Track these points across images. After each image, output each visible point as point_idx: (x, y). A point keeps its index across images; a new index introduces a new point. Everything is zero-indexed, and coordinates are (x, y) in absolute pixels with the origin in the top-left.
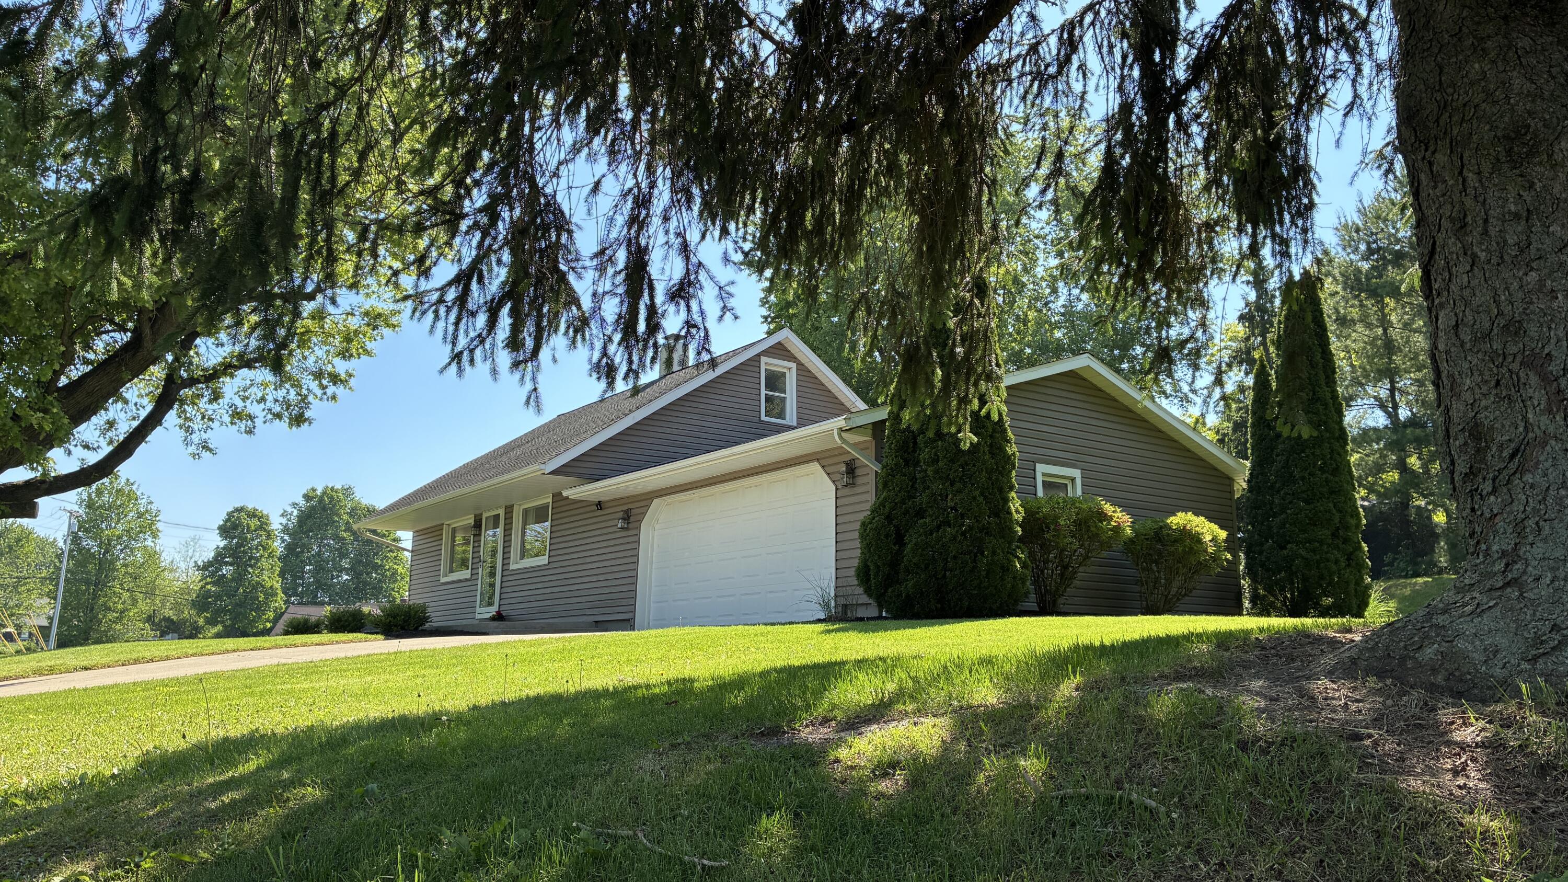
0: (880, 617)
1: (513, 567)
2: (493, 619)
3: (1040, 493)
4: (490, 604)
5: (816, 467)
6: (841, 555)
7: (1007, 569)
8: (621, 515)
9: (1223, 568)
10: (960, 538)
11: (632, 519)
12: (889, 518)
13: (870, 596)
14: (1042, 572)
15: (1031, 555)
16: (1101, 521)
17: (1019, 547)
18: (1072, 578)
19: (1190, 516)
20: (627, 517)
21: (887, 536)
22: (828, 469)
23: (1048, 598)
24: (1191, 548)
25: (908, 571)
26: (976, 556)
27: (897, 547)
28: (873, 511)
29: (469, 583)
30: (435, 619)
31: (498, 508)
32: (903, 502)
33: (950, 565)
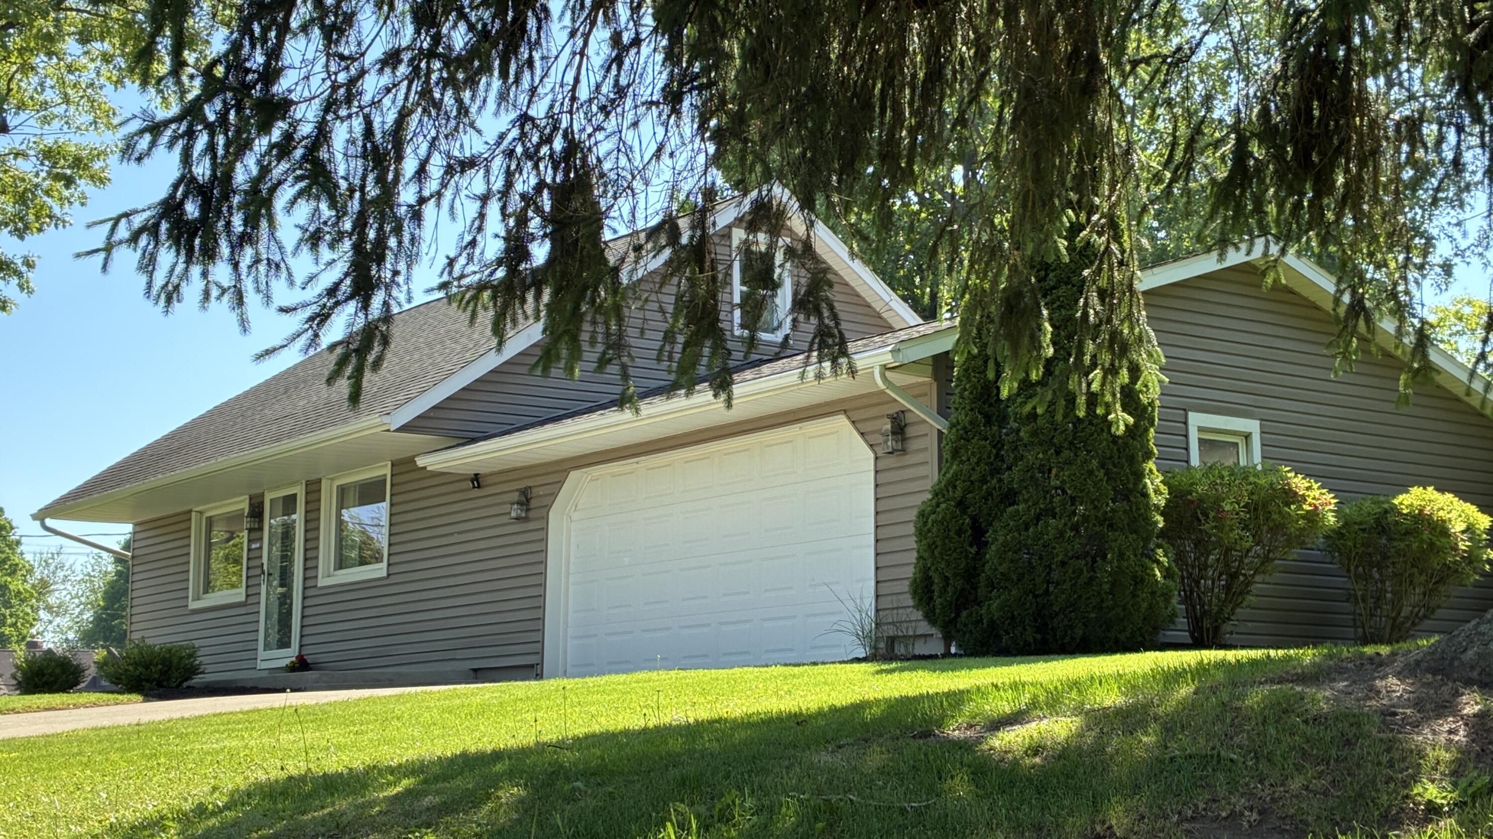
0: (947, 655)
1: (322, 582)
2: (292, 668)
3: (1195, 461)
4: (284, 643)
5: (842, 422)
6: (885, 561)
7: (1141, 580)
8: (516, 496)
9: (1484, 574)
10: (1070, 534)
11: (533, 504)
12: (961, 504)
13: (932, 621)
14: (1198, 583)
15: (1179, 558)
16: (1288, 505)
17: (1159, 546)
18: (1245, 591)
19: (1431, 492)
20: (525, 499)
21: (959, 532)
22: (863, 427)
23: (1206, 623)
24: (1431, 544)
25: (991, 585)
26: (1094, 561)
27: (973, 550)
28: (936, 495)
29: (243, 610)
30: (209, 668)
31: (292, 484)
32: (984, 481)
33: (1056, 575)
